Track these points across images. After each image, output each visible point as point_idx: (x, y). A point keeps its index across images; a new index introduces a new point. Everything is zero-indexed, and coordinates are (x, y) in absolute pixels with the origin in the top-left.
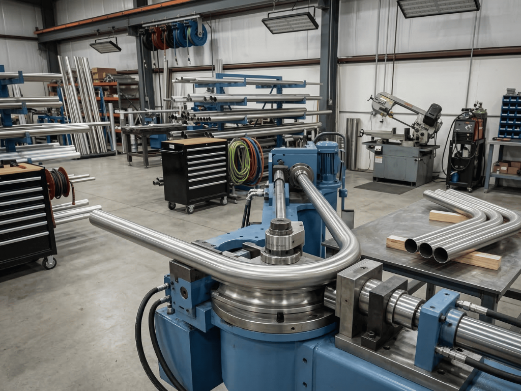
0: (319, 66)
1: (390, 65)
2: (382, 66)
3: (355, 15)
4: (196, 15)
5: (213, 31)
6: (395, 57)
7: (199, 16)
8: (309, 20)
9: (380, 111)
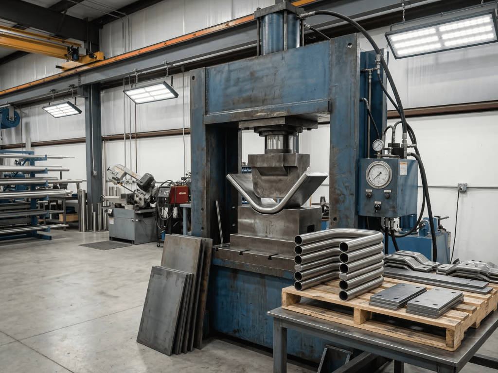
0: (85, 144)
1: (133, 142)
2: (128, 142)
3: (112, 102)
4: (7, 104)
5: (27, 116)
6: (137, 135)
7: (9, 105)
8: (71, 107)
9: (114, 180)
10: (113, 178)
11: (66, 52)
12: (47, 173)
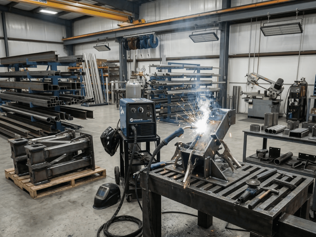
0: (219, 59)
1: (257, 59)
3: (238, 33)
4: (153, 32)
5: (161, 40)
6: (259, 55)
8: (214, 36)
9: (252, 82)
10: (252, 81)
11: (128, 19)
12: (183, 78)
